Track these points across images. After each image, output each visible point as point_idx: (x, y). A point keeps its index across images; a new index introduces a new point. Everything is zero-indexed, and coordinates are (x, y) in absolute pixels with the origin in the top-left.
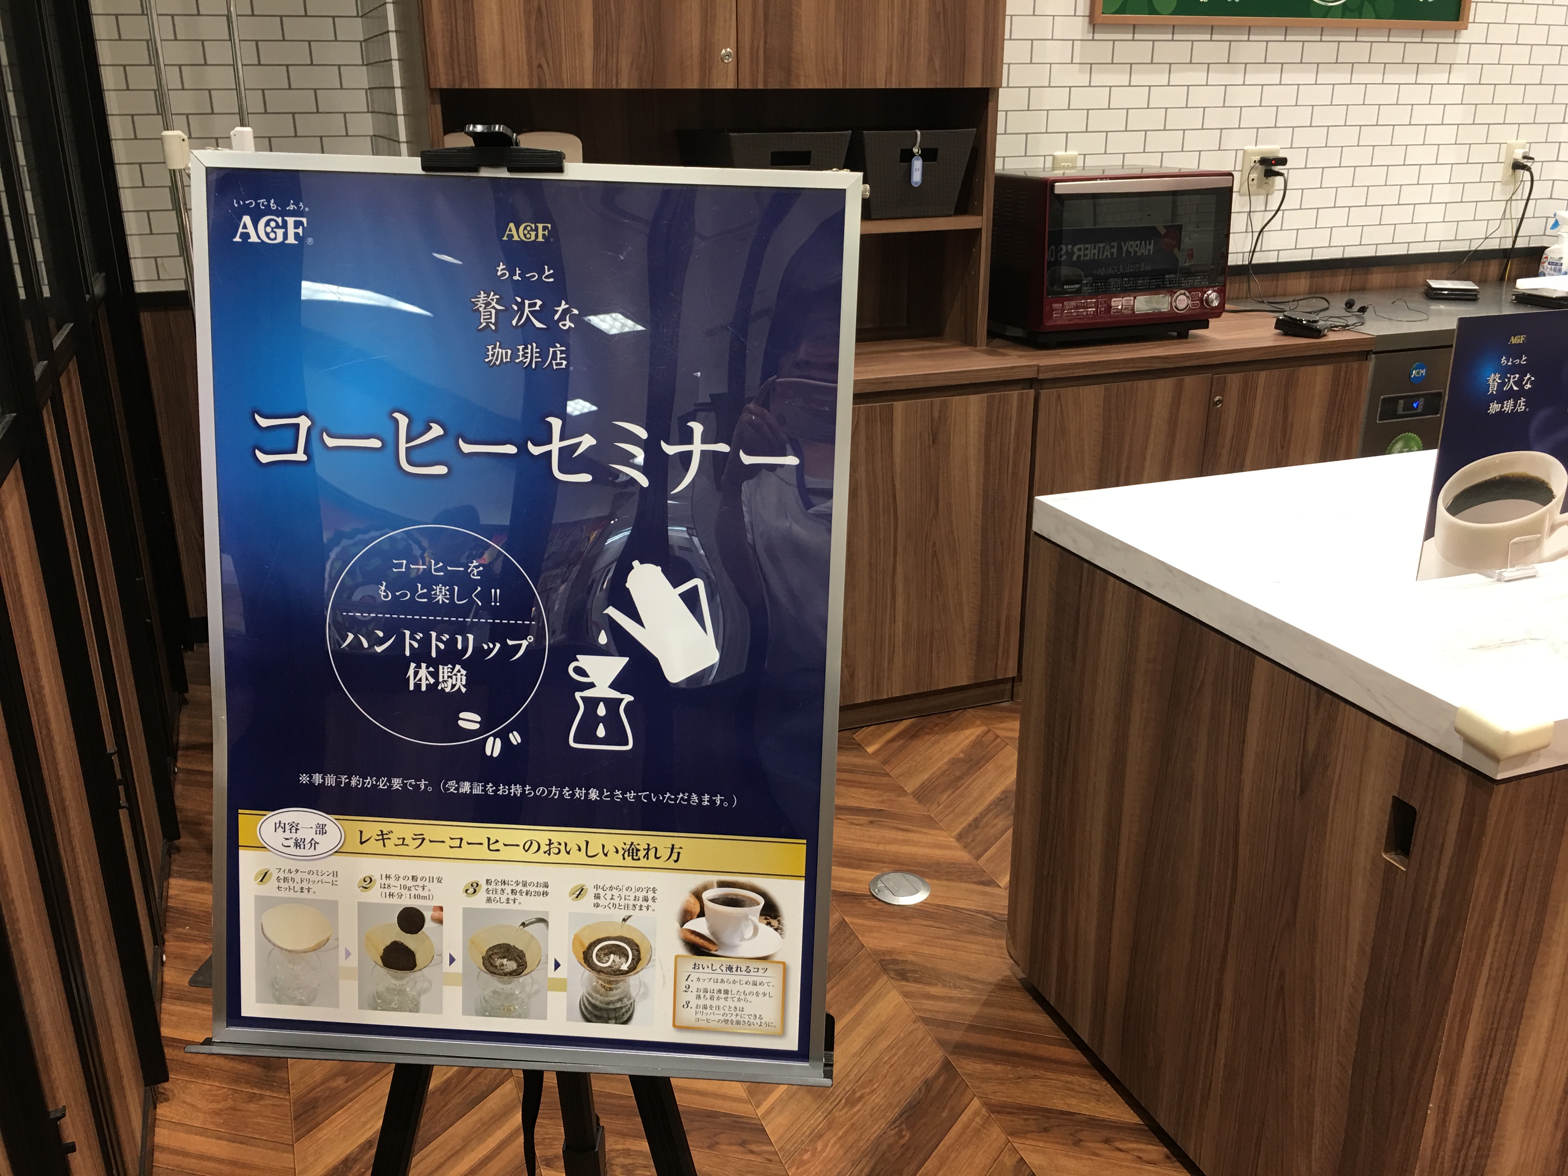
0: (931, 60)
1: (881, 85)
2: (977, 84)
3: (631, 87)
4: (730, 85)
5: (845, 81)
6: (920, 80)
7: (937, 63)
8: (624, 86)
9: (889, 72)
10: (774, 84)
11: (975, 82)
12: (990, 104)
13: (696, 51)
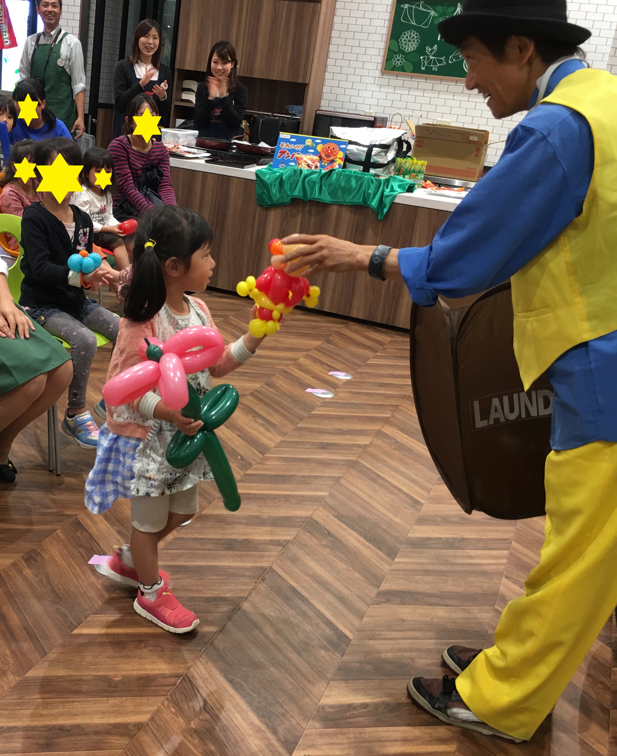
7: (290, 75)
11: (301, 81)
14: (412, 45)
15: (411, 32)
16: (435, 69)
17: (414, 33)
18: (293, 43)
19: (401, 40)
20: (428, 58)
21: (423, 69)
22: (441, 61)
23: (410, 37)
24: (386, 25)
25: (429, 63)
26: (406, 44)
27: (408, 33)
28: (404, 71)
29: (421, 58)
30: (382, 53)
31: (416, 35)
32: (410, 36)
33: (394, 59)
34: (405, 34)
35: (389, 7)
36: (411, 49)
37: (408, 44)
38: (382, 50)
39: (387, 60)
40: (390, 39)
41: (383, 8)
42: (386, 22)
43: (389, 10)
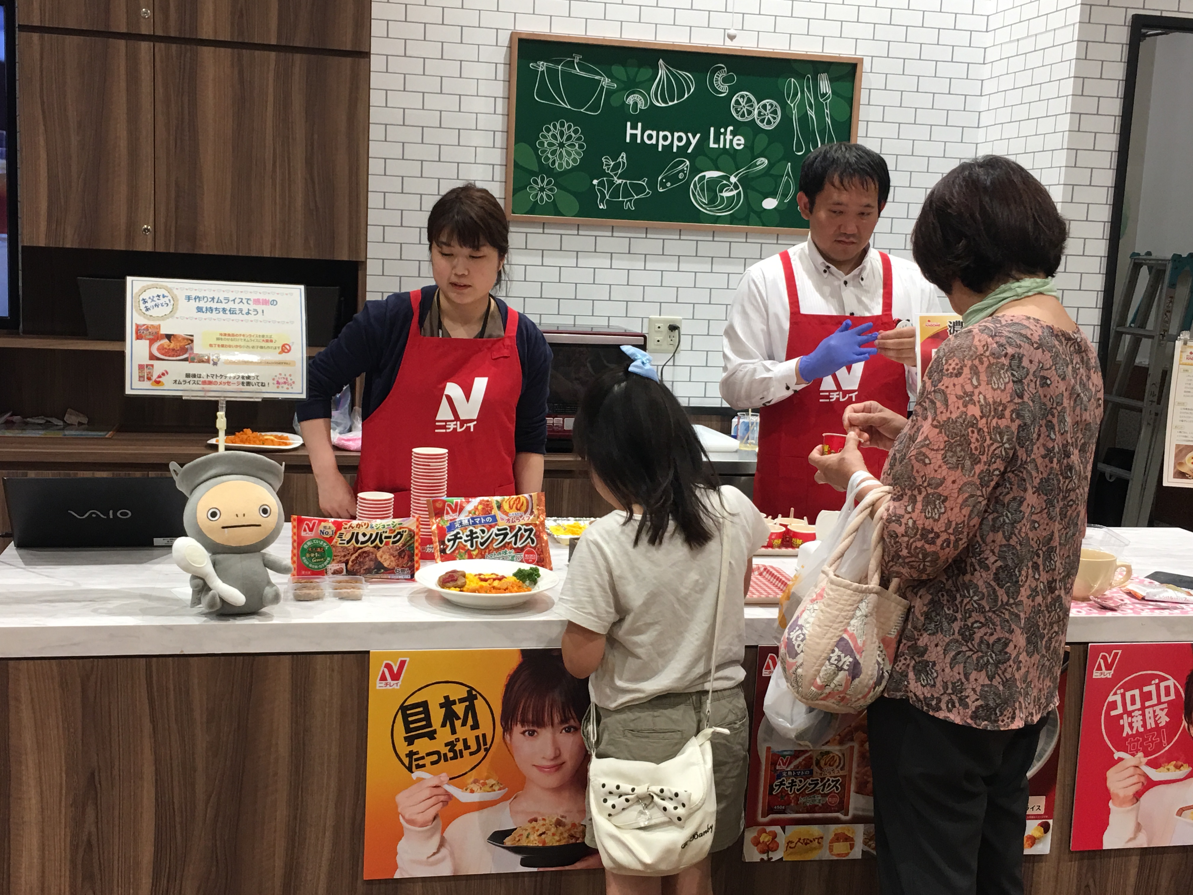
0: (306, 240)
1: (267, 254)
2: (345, 258)
3: (74, 247)
4: (149, 248)
5: (238, 251)
6: (298, 253)
8: (68, 246)
9: (273, 246)
10: (184, 249)
11: (344, 256)
12: (360, 273)
13: (123, 227)
14: (569, 154)
15: (562, 125)
16: (628, 206)
17: (569, 127)
18: (309, 162)
19: (541, 144)
20: (611, 183)
21: (601, 207)
22: (639, 189)
23: (562, 137)
24: (500, 109)
25: (615, 194)
26: (554, 153)
27: (555, 127)
28: (558, 213)
30: (499, 174)
31: (576, 132)
32: (562, 134)
33: (532, 188)
34: (548, 130)
35: (501, 68)
36: (568, 163)
37: (558, 152)
38: (497, 169)
39: (515, 191)
40: (516, 142)
41: (485, 71)
42: (500, 102)
43: (501, 75)
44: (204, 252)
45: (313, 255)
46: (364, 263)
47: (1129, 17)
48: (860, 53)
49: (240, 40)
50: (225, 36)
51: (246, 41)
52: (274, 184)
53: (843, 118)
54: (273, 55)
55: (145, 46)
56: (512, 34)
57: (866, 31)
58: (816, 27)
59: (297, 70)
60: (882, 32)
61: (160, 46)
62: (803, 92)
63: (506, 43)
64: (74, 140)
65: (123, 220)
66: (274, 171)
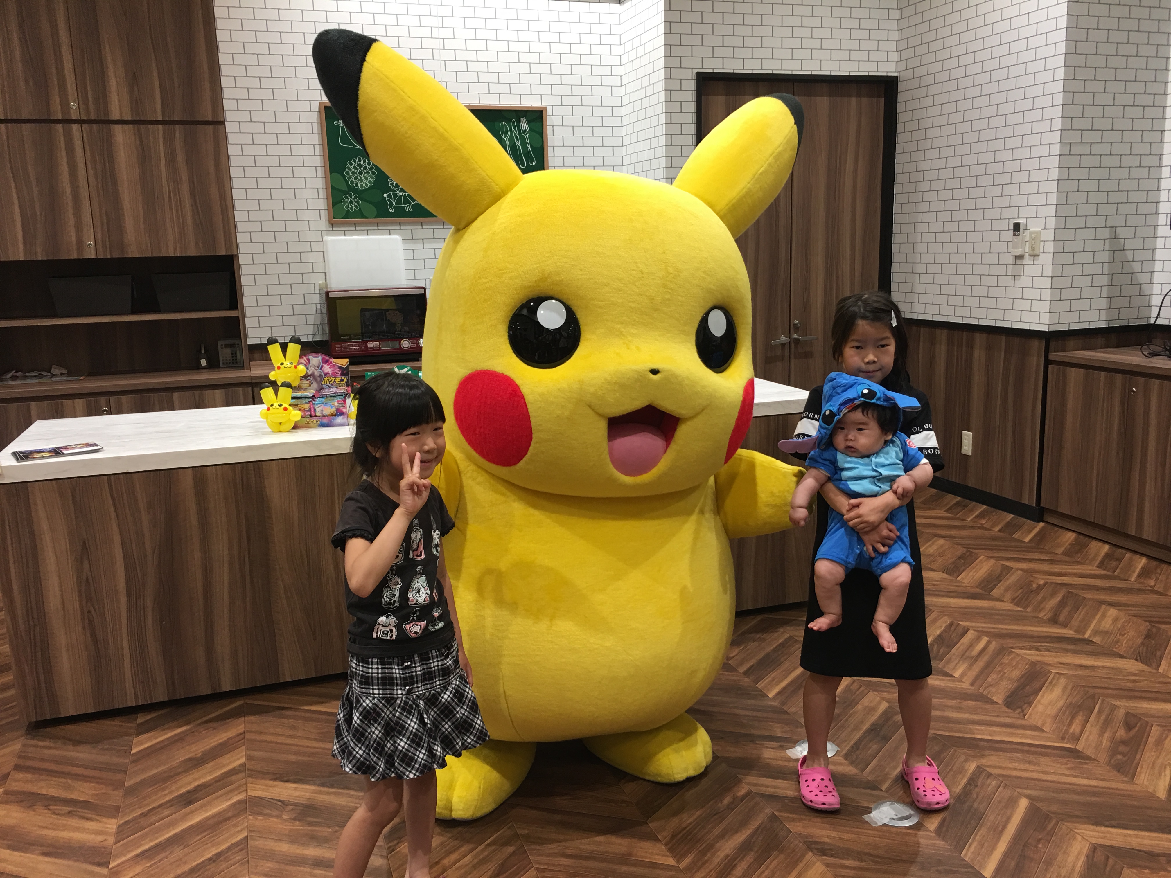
0: (197, 243)
1: (172, 254)
2: (224, 254)
3: (43, 259)
4: (93, 256)
5: (152, 253)
6: (192, 252)
7: (201, 245)
8: (40, 258)
9: (175, 249)
10: (116, 255)
11: (223, 253)
12: (235, 262)
13: (74, 243)
14: (366, 178)
15: (360, 160)
16: (408, 209)
17: (364, 162)
18: (192, 194)
19: (348, 173)
20: (395, 195)
21: (391, 211)
23: (360, 168)
24: (318, 152)
25: (399, 202)
26: (356, 178)
27: (355, 161)
28: (363, 216)
29: (385, 195)
30: (322, 194)
31: (369, 164)
32: (360, 166)
33: (345, 202)
34: (351, 164)
35: (315, 126)
36: (366, 185)
37: (359, 178)
38: (321, 191)
39: (334, 204)
40: (331, 173)
41: (305, 128)
42: (317, 148)
43: (316, 130)
44: (130, 256)
45: (203, 253)
46: (237, 256)
47: (694, 74)
48: (544, 104)
49: (138, 119)
50: (128, 117)
51: (142, 119)
52: (171, 209)
53: (538, 145)
54: (160, 126)
55: (75, 127)
56: (320, 103)
57: (547, 90)
58: (515, 89)
59: (177, 135)
60: (557, 90)
61: (85, 126)
62: (511, 130)
63: (317, 110)
64: (36, 191)
65: (74, 239)
66: (170, 201)
